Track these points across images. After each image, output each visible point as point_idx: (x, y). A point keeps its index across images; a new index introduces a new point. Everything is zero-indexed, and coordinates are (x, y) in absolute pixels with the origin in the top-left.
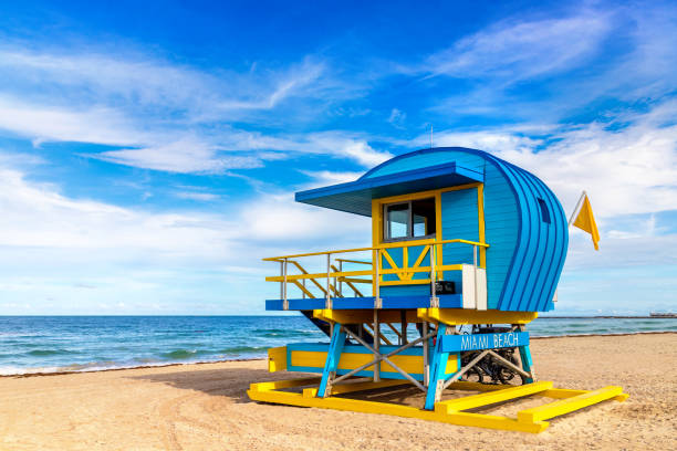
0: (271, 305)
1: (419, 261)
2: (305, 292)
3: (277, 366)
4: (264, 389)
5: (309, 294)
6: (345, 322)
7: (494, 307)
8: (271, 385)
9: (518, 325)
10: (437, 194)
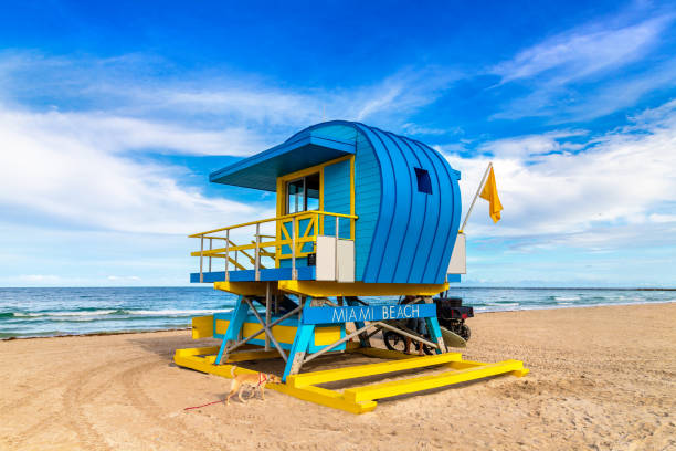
0: (195, 277)
1: (307, 232)
2: (237, 265)
3: (200, 334)
4: (185, 355)
5: (240, 267)
6: (245, 294)
7: (360, 279)
8: (194, 351)
9: (421, 297)
10: (320, 169)
